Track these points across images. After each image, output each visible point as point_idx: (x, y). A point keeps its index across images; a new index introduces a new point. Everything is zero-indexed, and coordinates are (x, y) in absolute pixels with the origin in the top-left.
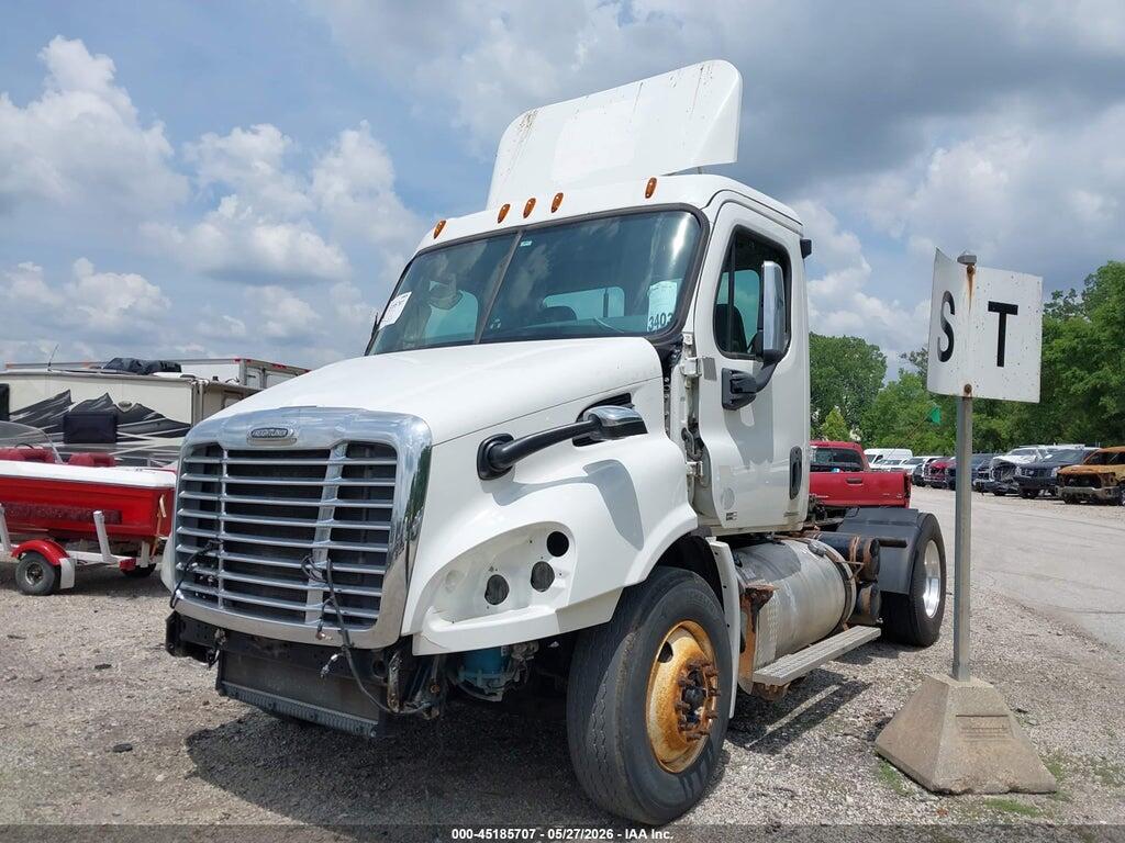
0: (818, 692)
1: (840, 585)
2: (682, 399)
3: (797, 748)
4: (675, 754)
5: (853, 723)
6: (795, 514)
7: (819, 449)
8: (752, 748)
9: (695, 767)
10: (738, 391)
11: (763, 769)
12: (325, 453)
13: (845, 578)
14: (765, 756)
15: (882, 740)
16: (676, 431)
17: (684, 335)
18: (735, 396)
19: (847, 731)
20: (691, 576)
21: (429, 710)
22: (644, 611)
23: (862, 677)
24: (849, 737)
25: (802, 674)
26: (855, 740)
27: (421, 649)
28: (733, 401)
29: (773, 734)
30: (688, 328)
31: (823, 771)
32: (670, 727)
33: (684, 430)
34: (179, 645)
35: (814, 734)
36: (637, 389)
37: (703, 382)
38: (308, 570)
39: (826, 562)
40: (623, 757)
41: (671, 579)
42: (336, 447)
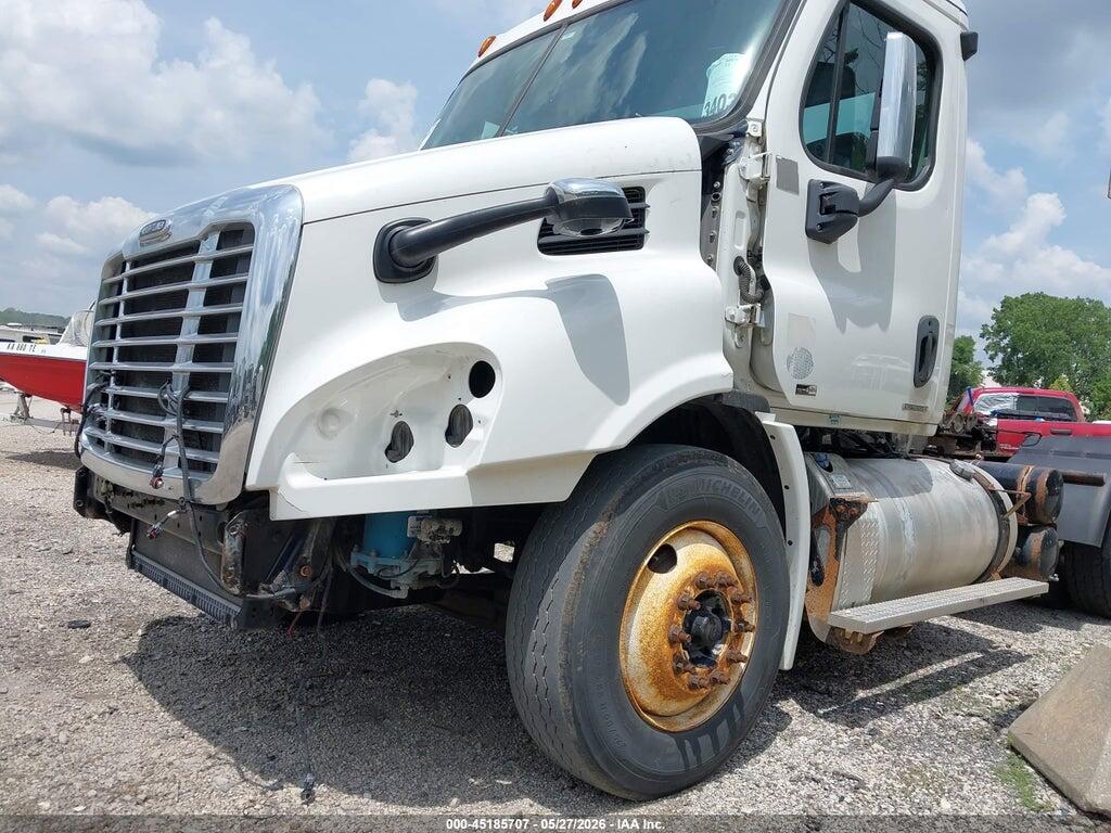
0: (949, 658)
1: (991, 519)
2: (740, 214)
3: (889, 724)
4: (673, 706)
5: (988, 702)
6: (923, 409)
7: (1020, 397)
8: (826, 716)
9: (709, 727)
10: (829, 210)
11: (829, 744)
12: (193, 247)
13: (1001, 510)
14: (840, 727)
15: (1018, 727)
16: (725, 257)
17: (750, 123)
18: (826, 218)
19: (974, 710)
20: (726, 462)
21: (295, 598)
22: (627, 494)
23: (1018, 647)
24: (974, 719)
25: (906, 623)
26: (983, 723)
27: (281, 512)
28: (822, 225)
29: (863, 701)
30: (756, 112)
31: (918, 759)
32: (659, 665)
33: (738, 260)
34: (90, 504)
35: (923, 709)
36: (657, 181)
37: (773, 192)
38: (165, 401)
39: (974, 489)
40: (571, 696)
41: (682, 458)
42: (205, 237)
